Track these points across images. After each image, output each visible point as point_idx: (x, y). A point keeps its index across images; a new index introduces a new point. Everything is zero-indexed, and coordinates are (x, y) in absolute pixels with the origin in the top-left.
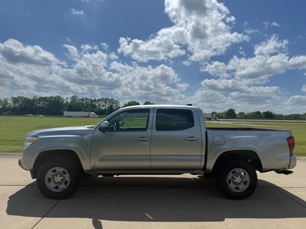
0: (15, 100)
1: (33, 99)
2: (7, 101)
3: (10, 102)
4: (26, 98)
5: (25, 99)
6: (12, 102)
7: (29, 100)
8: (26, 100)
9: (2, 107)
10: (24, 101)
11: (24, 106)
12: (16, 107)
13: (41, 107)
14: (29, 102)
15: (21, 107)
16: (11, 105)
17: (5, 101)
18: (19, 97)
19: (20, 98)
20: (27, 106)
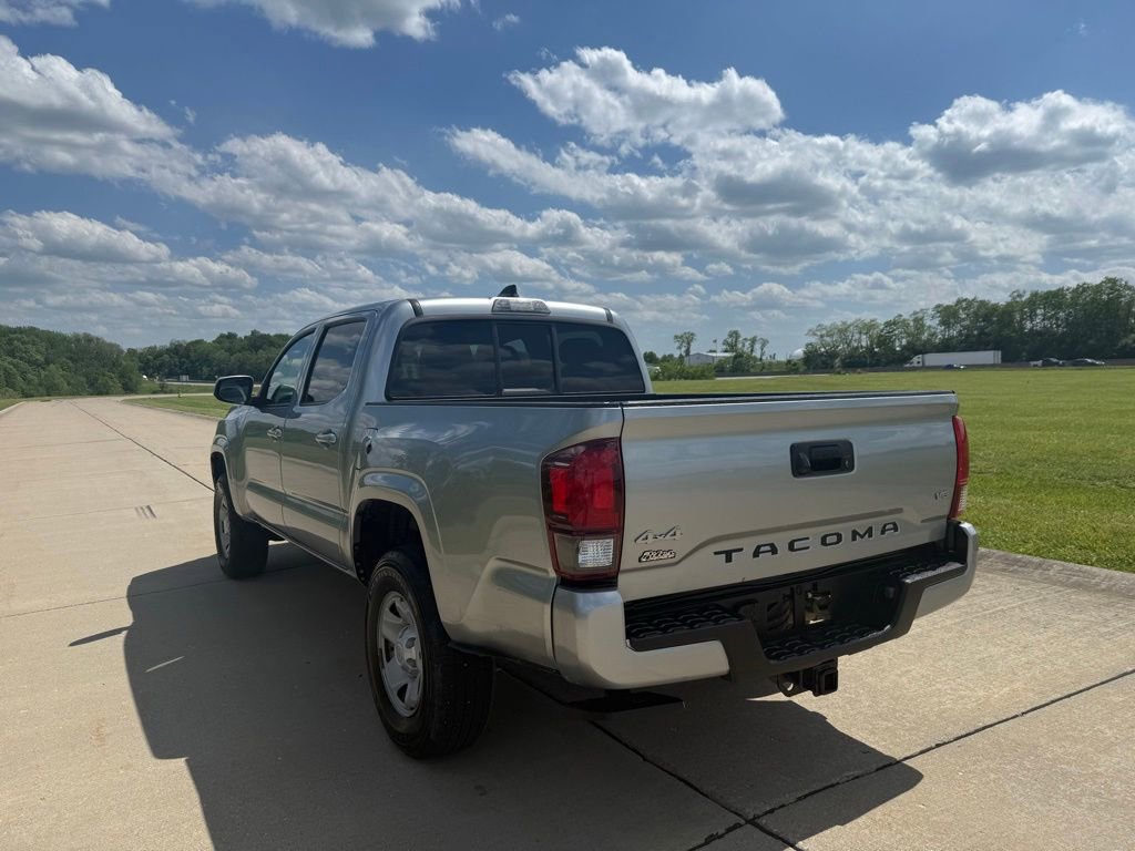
0: (948, 315)
1: (1009, 304)
2: (922, 319)
3: (932, 323)
4: (983, 303)
5: (979, 307)
6: (937, 321)
7: (995, 308)
8: (983, 311)
9: (908, 342)
10: (975, 313)
11: (976, 332)
12: (952, 337)
13: (1039, 333)
14: (992, 315)
15: (967, 336)
16: (934, 334)
17: (916, 320)
18: (959, 302)
19: (964, 304)
20: (986, 331)
